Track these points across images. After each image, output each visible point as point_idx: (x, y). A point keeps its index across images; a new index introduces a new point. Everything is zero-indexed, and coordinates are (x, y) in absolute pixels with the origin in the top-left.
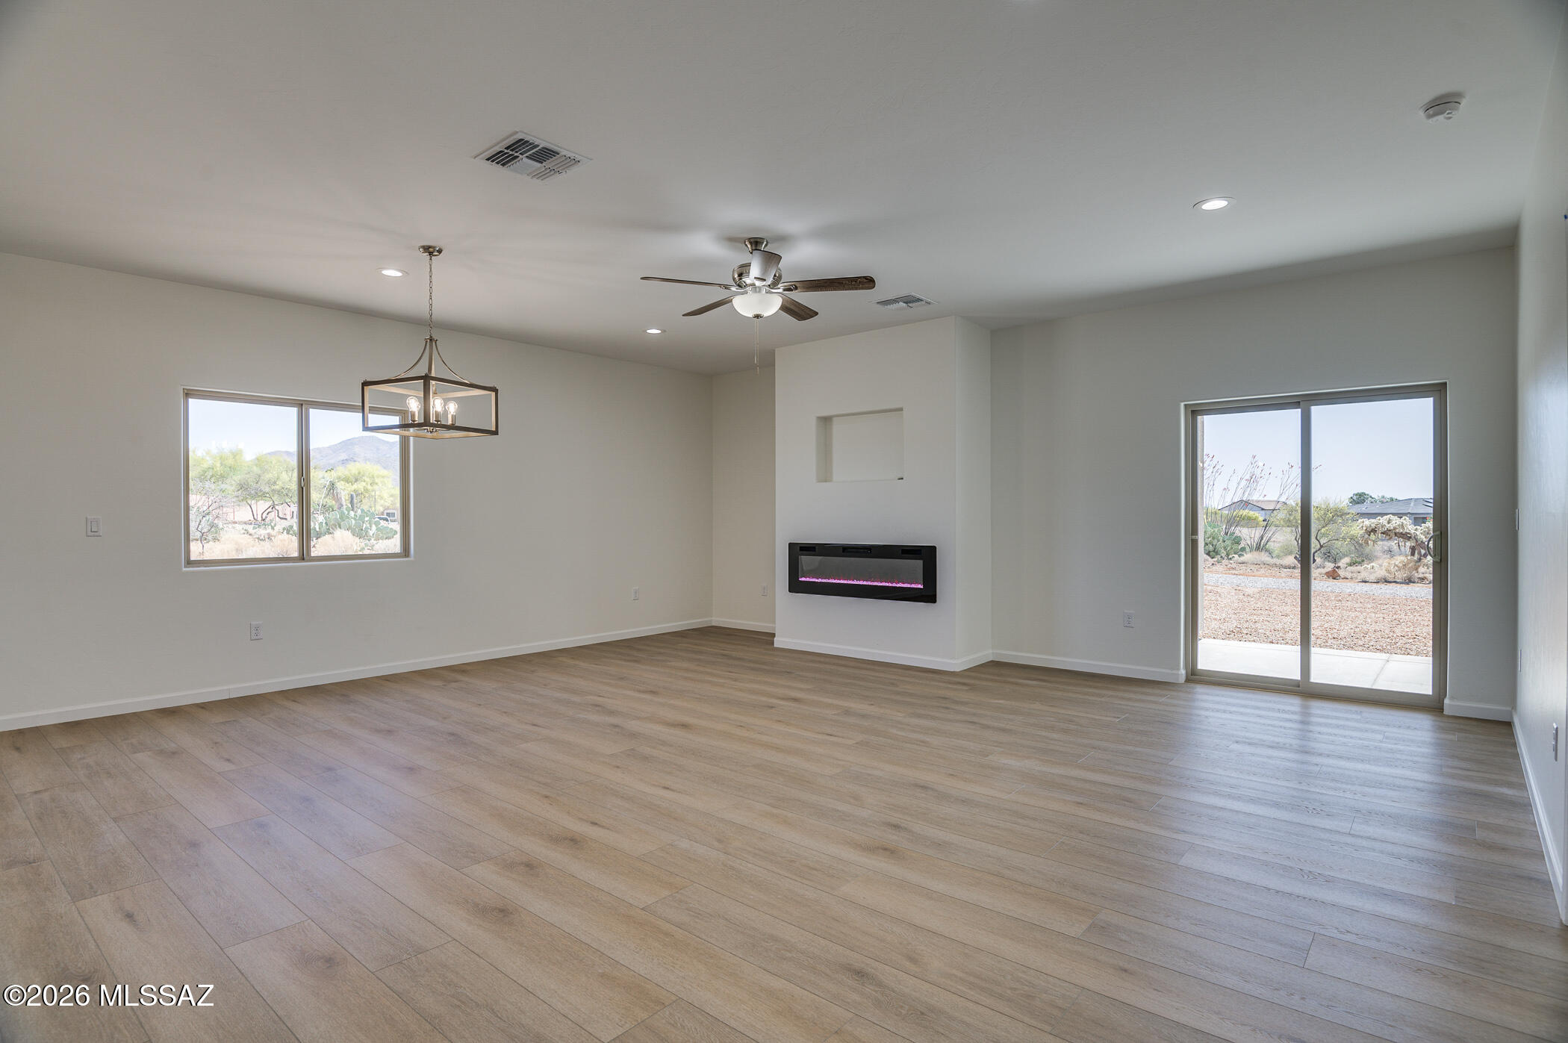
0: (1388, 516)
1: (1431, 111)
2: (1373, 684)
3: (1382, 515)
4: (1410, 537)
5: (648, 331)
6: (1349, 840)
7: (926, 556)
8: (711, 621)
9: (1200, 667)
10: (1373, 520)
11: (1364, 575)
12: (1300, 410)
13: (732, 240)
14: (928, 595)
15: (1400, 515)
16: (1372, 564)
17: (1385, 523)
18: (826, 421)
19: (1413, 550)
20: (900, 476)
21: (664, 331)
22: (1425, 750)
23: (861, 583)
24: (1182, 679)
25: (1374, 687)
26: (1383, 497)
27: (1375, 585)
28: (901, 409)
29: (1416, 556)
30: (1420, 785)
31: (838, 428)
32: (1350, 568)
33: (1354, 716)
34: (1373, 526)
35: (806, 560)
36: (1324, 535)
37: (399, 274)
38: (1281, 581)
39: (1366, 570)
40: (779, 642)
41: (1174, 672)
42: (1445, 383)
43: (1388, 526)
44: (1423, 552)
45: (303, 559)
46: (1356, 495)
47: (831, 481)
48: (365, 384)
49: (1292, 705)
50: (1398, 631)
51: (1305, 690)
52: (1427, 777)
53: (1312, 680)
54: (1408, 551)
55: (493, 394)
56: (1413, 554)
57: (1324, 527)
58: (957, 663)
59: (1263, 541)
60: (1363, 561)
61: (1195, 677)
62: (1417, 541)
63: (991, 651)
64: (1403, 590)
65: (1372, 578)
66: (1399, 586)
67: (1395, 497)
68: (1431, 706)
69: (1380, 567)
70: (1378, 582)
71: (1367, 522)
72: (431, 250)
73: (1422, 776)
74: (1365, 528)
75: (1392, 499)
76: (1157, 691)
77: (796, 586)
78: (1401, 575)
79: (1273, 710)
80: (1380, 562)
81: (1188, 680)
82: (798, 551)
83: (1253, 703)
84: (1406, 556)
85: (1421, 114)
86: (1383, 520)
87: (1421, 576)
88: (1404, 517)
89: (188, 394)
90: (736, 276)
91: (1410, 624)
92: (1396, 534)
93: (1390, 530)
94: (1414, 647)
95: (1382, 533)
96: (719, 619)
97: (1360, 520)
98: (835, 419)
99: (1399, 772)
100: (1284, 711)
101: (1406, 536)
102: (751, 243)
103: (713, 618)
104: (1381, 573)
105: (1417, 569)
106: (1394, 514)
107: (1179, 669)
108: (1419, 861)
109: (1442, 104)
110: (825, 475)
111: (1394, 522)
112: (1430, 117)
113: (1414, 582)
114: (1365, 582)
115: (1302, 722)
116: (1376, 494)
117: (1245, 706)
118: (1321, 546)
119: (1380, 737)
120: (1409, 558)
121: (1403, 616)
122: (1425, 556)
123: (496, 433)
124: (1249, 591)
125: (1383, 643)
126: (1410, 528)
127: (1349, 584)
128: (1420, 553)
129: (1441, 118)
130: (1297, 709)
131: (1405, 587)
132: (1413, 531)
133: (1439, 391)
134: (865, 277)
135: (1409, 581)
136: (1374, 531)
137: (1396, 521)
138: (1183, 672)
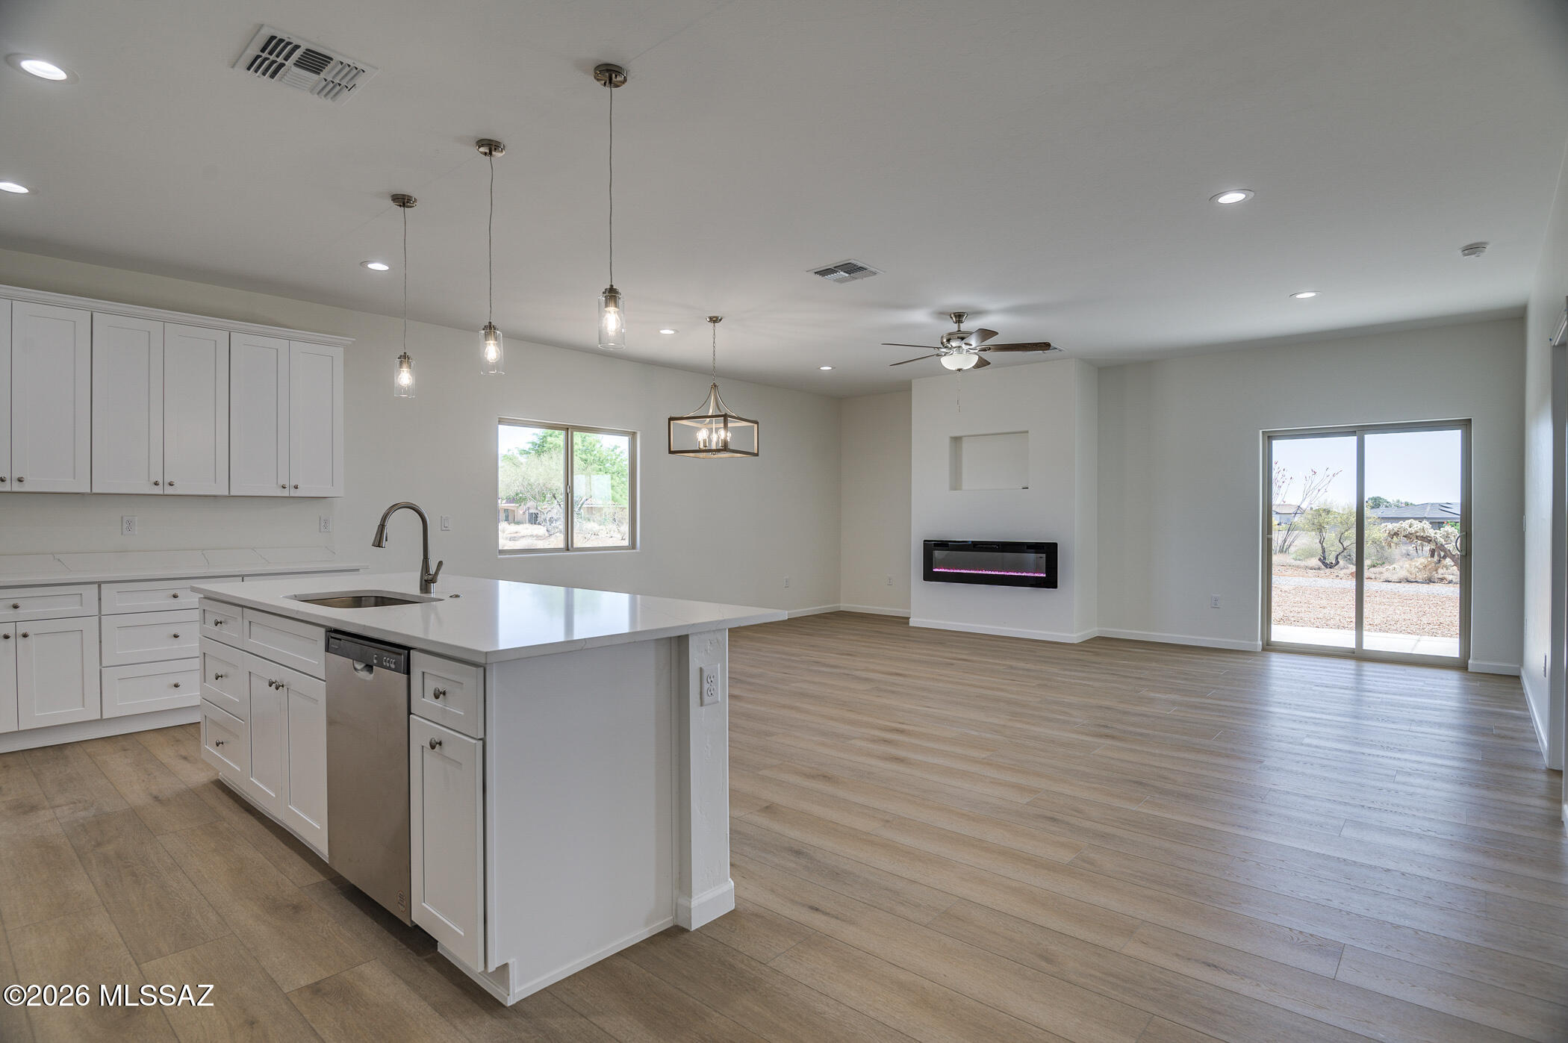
0: (1410, 521)
1: (1466, 252)
2: (1413, 649)
3: (1404, 519)
4: (1431, 541)
5: (822, 368)
6: (1409, 733)
7: (1049, 551)
8: (839, 606)
9: (1273, 639)
10: (1395, 524)
11: (1386, 575)
12: (1356, 437)
13: (941, 314)
14: (1050, 582)
15: (1420, 520)
16: (1393, 566)
17: (1407, 527)
18: (956, 440)
19: (1432, 553)
20: (1025, 486)
21: (833, 368)
22: (1456, 691)
23: (990, 573)
24: (1259, 649)
25: (1414, 652)
26: (1398, 501)
27: (1398, 584)
28: (1027, 432)
29: (1436, 558)
30: (1454, 709)
31: (966, 446)
32: (1372, 569)
33: (1402, 672)
34: (1396, 530)
35: (938, 554)
36: (1346, 538)
37: (672, 332)
38: (1311, 580)
39: (1386, 571)
40: (912, 623)
41: (1254, 643)
42: (1470, 420)
43: (1409, 529)
44: (1442, 554)
45: (568, 550)
46: (1372, 499)
47: (961, 489)
48: (671, 419)
49: (1350, 665)
50: (1425, 620)
51: (1359, 656)
52: (1458, 705)
53: (1364, 648)
54: (1428, 554)
55: (756, 426)
56: (1432, 556)
57: (1347, 530)
58: (1075, 637)
59: (1286, 544)
60: (1384, 563)
61: (1269, 647)
62: (1437, 544)
63: (1096, 629)
64: (1425, 589)
65: (1395, 578)
66: (1420, 585)
67: (1410, 501)
68: (1460, 665)
69: (1401, 567)
70: (1400, 582)
71: (1390, 526)
72: (714, 319)
73: (1453, 704)
74: (1388, 532)
75: (1407, 504)
76: (1240, 656)
77: (929, 575)
78: (1421, 576)
79: (1337, 668)
80: (1401, 563)
81: (1264, 649)
82: (931, 547)
83: (1321, 664)
84: (1427, 558)
85: (1460, 252)
86: (1405, 524)
87: (1440, 576)
88: (1424, 522)
89: (501, 421)
90: (945, 340)
91: (1434, 615)
92: (1417, 537)
93: (1411, 534)
94: (1440, 632)
95: (1404, 536)
96: (845, 606)
97: (1383, 525)
98: (964, 439)
99: (1439, 702)
100: (1345, 669)
101: (1427, 539)
102: (955, 316)
103: (841, 605)
104: (1403, 574)
105: (1436, 570)
106: (1415, 519)
107: (1257, 640)
108: (1457, 743)
109: (1473, 249)
110: (956, 484)
111: (1415, 526)
112: (1465, 255)
113: (1434, 582)
114: (1389, 582)
115: (1357, 675)
116: (1391, 498)
117: (1316, 666)
118: (1345, 549)
119: (1422, 684)
120: (1429, 559)
121: (1427, 608)
122: (1444, 557)
123: (757, 455)
124: (1285, 588)
125: (1413, 628)
126: (1431, 532)
127: (1374, 583)
128: (1439, 555)
129: (1473, 256)
130: (1353, 667)
131: (1426, 586)
132: (1433, 535)
133: (1466, 425)
134: (1045, 343)
135: (1429, 581)
136: (1396, 534)
137: (1417, 526)
138: (1260, 643)
